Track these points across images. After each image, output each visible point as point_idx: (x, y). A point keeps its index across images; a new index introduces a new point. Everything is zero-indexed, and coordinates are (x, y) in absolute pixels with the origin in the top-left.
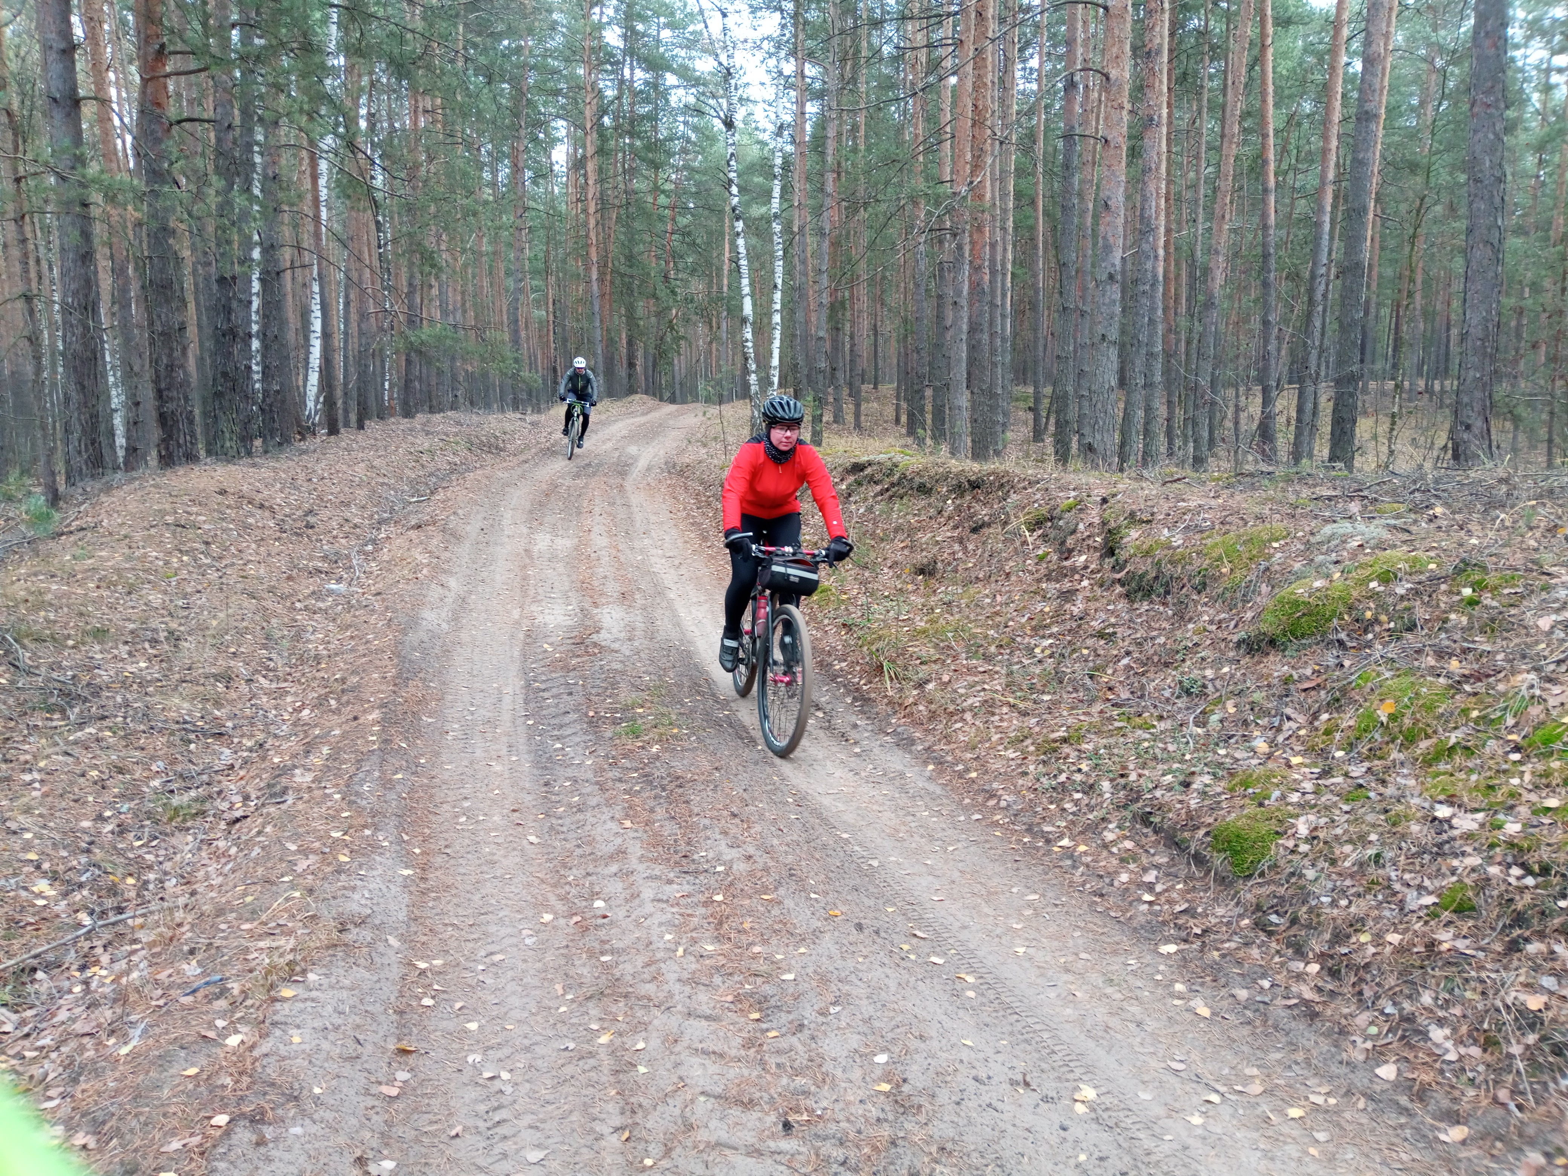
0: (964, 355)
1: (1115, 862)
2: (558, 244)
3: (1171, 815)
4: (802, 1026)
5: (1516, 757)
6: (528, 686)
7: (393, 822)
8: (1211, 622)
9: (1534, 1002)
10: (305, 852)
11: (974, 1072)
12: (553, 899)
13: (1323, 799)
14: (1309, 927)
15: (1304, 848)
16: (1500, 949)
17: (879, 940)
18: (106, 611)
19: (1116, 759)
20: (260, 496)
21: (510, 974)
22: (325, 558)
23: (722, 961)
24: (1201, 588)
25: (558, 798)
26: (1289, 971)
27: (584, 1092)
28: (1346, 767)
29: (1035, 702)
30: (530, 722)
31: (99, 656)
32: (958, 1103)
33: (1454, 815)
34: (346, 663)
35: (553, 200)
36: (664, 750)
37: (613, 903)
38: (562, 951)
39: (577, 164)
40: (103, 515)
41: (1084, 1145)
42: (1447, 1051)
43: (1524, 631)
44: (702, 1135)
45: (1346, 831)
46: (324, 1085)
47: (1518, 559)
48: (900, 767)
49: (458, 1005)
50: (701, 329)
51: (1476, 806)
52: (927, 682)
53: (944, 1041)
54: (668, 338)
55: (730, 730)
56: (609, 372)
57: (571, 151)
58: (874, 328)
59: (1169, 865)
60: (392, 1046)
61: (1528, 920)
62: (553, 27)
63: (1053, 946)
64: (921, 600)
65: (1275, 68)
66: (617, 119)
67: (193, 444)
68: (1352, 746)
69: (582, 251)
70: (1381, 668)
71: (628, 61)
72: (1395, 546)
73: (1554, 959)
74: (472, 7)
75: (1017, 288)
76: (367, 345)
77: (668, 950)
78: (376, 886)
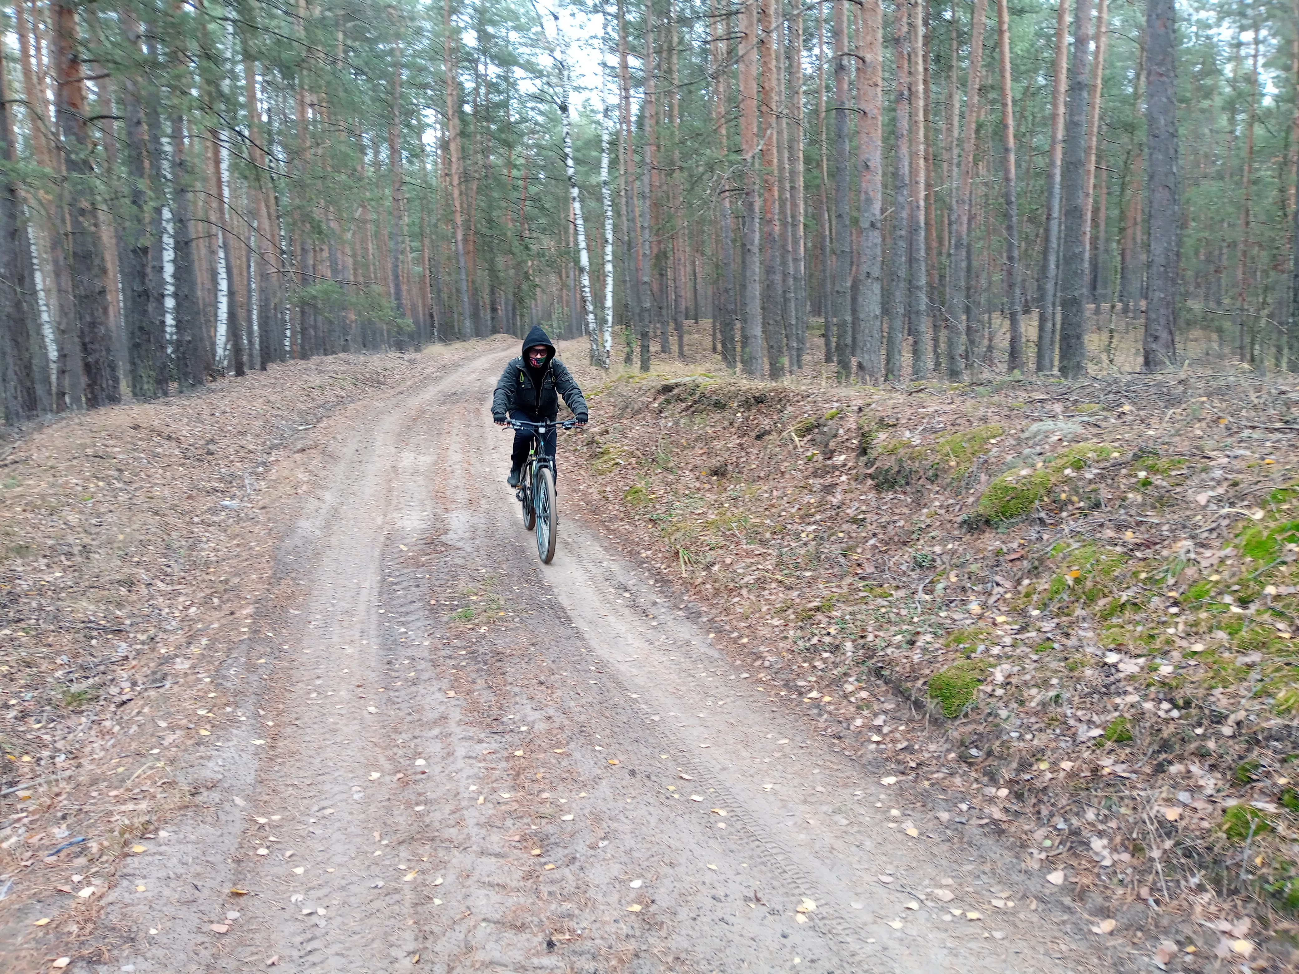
0: (757, 293)
1: (852, 709)
2: (430, 212)
3: (897, 669)
4: (574, 858)
5: (1174, 610)
6: (383, 580)
7: (252, 699)
8: (941, 507)
9: (1172, 814)
10: (172, 728)
11: (713, 892)
12: (382, 760)
13: (1018, 651)
14: (1000, 758)
15: (999, 692)
16: (1149, 771)
17: (649, 783)
18: (30, 530)
19: (858, 623)
20: (169, 429)
21: (337, 825)
22: (221, 480)
23: (515, 806)
24: (933, 479)
25: (396, 674)
26: (983, 795)
27: (386, 923)
28: (1039, 624)
29: (798, 578)
30: (382, 611)
31: (20, 569)
32: (694, 919)
33: (1121, 661)
34: (231, 567)
35: (425, 176)
36: (490, 631)
37: (431, 761)
38: (384, 804)
39: (444, 145)
40: (34, 450)
41: (799, 950)
42: (1104, 857)
43: (1185, 506)
44: (480, 956)
45: (1033, 677)
46: (160, 927)
47: (1184, 446)
48: (688, 637)
49: (288, 853)
50: (553, 278)
51: (1139, 652)
52: (713, 564)
53: (691, 867)
54: (525, 287)
55: (550, 611)
56: (475, 316)
57: (439, 134)
58: (695, 274)
59: (895, 711)
60: (226, 890)
61: (1171, 746)
62: (419, 32)
63: (796, 782)
64: (714, 497)
65: (1011, 49)
66: (476, 106)
67: (116, 387)
68: (1045, 605)
69: (450, 217)
70: (1071, 541)
71: (483, 58)
72: (1087, 439)
73: (1189, 778)
74: (349, 17)
75: (810, 236)
76: (267, 300)
77: (471, 799)
78: (229, 755)
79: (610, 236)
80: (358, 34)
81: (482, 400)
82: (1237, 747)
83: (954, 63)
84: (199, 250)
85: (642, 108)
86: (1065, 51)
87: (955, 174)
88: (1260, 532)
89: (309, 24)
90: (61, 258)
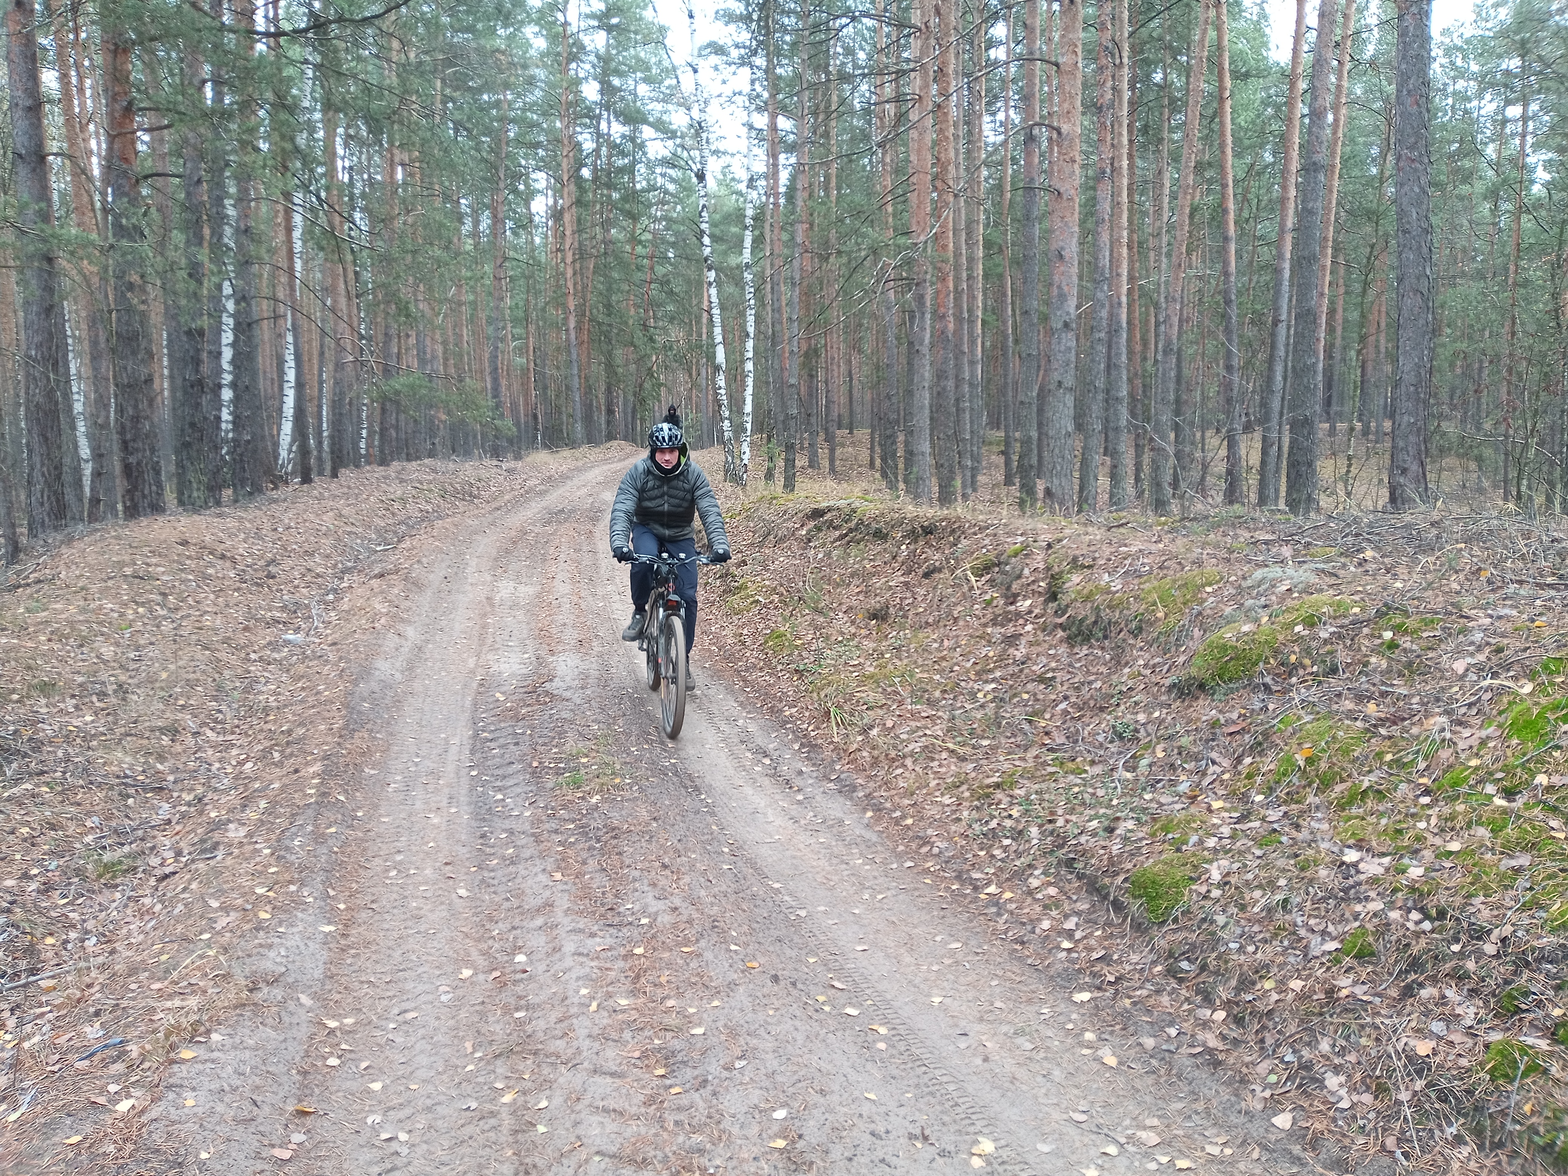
0: (927, 402)
1: (1038, 909)
2: (537, 293)
3: (1093, 861)
4: (706, 1081)
5: (1426, 800)
6: (476, 736)
7: (321, 876)
8: (1146, 666)
9: (1423, 1048)
10: (225, 909)
11: (872, 1126)
12: (475, 955)
13: (1238, 844)
14: (1217, 973)
15: (1216, 893)
16: (1395, 995)
17: (795, 992)
18: (56, 664)
19: (1046, 804)
20: (222, 546)
21: (422, 1032)
22: (284, 608)
23: (635, 1015)
24: (1136, 633)
25: (492, 851)
26: (1196, 1019)
27: (481, 1153)
28: (1263, 812)
29: (974, 747)
30: (474, 773)
31: (44, 710)
32: (850, 1160)
33: (1362, 859)
34: (294, 715)
35: (533, 250)
36: (604, 800)
37: (534, 957)
38: (478, 1008)
39: (557, 214)
40: (62, 567)
42: (1341, 1099)
43: (1438, 675)
45: (1257, 876)
46: (212, 1150)
47: (1438, 602)
48: (840, 815)
49: (364, 1065)
50: (682, 376)
51: (1384, 850)
52: (871, 727)
53: (846, 1095)
54: (647, 385)
55: (675, 779)
56: (588, 419)
57: (551, 202)
58: (850, 375)
59: (1090, 912)
60: (291, 1108)
61: (1423, 965)
62: (531, 81)
63: (970, 995)
64: (872, 645)
65: (1232, 119)
66: (595, 171)
67: (160, 495)
68: (1271, 790)
69: (560, 300)
70: (1302, 712)
71: (605, 114)
72: (1321, 590)
73: (1445, 1004)
74: (449, 63)
75: (989, 334)
76: (342, 394)
77: (582, 1005)
78: (293, 943)
79: (751, 330)
80: (459, 83)
81: (595, 520)
82: (1502, 970)
83: (1165, 135)
84: (264, 332)
85: (793, 178)
86: (1297, 124)
87: (1164, 266)
88: (1529, 709)
89: (404, 69)
90: (102, 338)
